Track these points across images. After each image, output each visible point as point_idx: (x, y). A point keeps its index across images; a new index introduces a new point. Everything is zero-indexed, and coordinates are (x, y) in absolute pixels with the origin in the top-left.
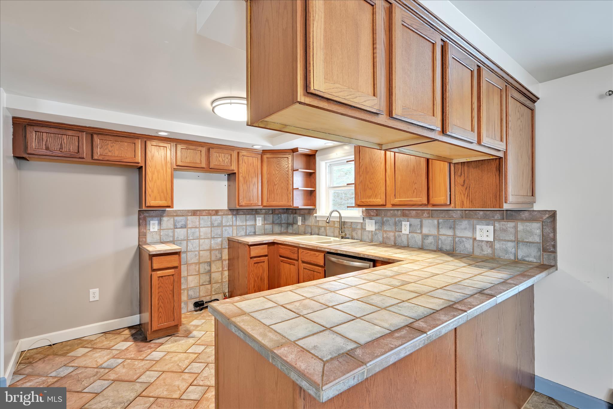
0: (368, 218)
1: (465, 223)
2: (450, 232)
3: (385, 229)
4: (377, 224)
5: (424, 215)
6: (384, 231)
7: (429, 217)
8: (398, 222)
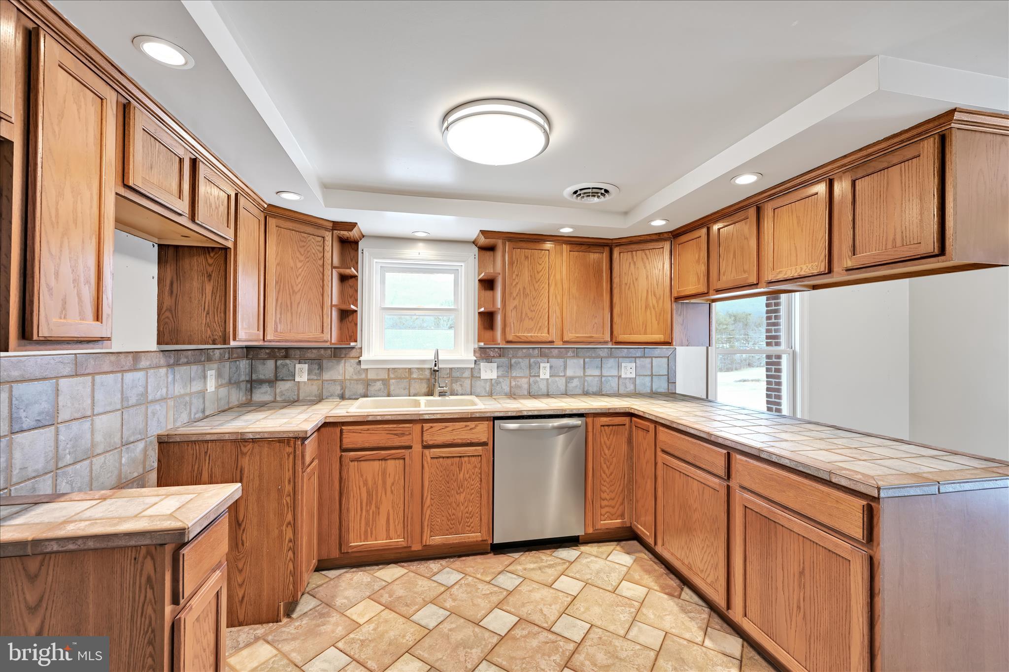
0: (485, 361)
1: (611, 362)
2: (597, 372)
3: (514, 374)
4: (501, 369)
5: (569, 354)
6: (512, 377)
7: (574, 356)
8: (533, 364)
